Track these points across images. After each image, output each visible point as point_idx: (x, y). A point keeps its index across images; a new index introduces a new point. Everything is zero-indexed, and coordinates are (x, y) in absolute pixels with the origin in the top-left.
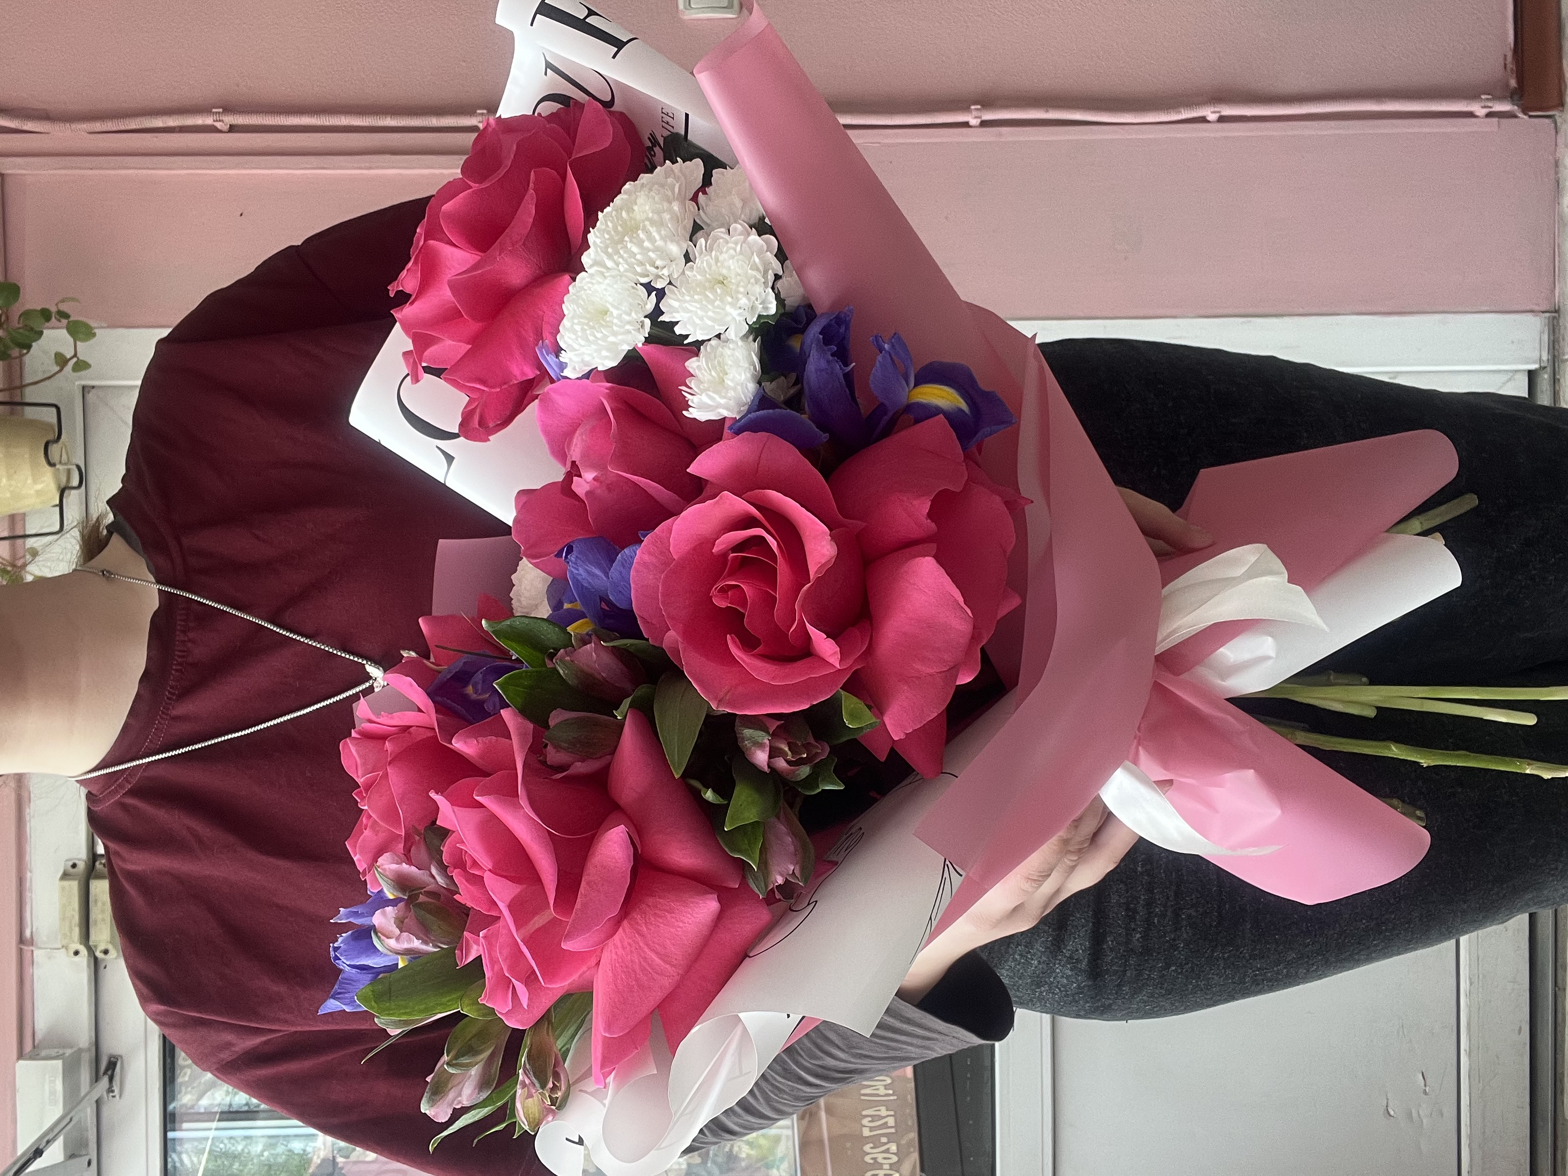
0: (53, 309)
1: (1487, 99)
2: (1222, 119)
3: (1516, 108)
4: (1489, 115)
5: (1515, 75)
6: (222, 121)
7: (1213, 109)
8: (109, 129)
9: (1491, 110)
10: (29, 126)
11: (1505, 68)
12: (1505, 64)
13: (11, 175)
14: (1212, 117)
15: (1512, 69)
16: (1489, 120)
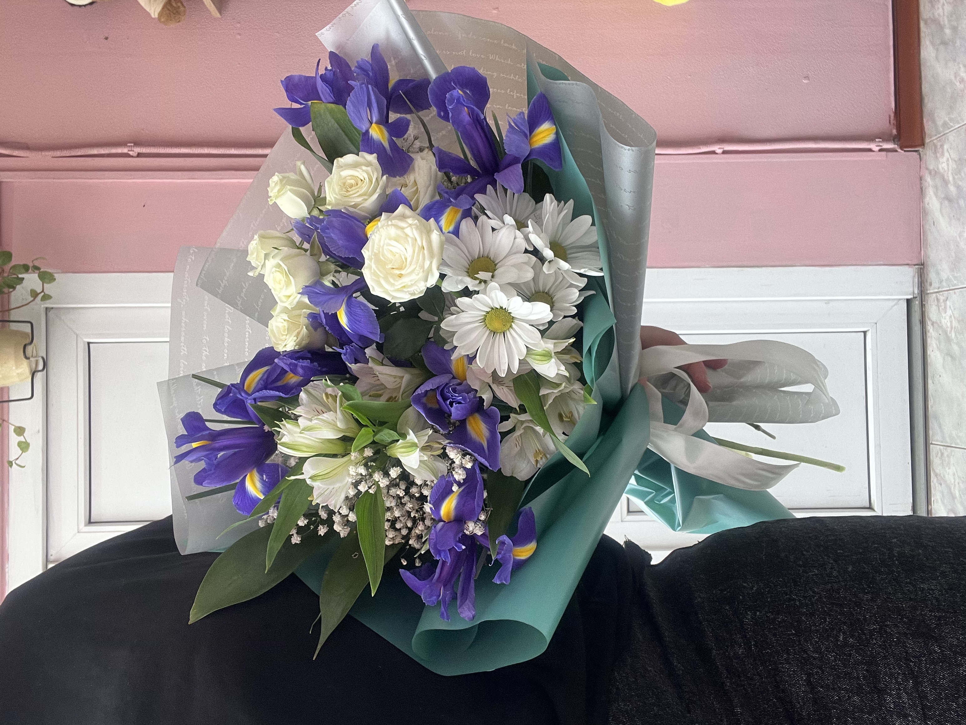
0: (31, 265)
1: (880, 141)
2: (724, 152)
3: (896, 146)
4: (880, 150)
5: (895, 128)
6: (133, 151)
7: (719, 147)
8: (65, 155)
9: (881, 147)
10: (16, 153)
11: (890, 122)
12: (890, 120)
13: (5, 182)
14: (719, 151)
15: (894, 124)
16: (880, 153)
